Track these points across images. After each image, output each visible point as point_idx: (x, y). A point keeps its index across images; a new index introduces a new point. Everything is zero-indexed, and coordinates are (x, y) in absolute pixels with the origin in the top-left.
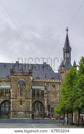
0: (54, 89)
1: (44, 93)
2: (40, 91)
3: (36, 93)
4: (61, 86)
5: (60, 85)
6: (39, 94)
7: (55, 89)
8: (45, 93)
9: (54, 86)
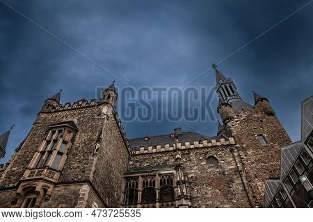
0: (212, 170)
1: (175, 185)
2: (158, 178)
3: (140, 187)
4: (236, 154)
5: (232, 151)
6: (154, 190)
7: (218, 167)
8: (178, 183)
9: (211, 159)
